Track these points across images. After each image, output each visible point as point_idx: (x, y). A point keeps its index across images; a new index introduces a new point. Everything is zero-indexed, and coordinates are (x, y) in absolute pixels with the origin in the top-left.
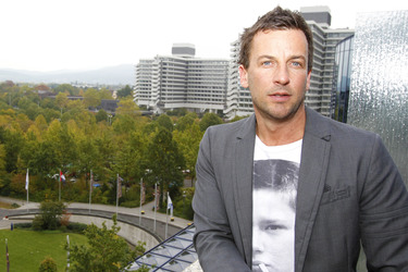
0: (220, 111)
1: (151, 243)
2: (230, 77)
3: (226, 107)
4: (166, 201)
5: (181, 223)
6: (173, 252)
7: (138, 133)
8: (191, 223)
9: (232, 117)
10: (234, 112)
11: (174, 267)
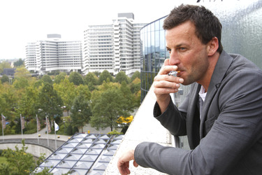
0: (79, 70)
1: (48, 153)
2: (83, 50)
3: (82, 67)
4: (54, 127)
5: (64, 138)
6: (62, 156)
7: (31, 87)
8: (70, 137)
9: (86, 73)
10: (88, 70)
11: (64, 165)
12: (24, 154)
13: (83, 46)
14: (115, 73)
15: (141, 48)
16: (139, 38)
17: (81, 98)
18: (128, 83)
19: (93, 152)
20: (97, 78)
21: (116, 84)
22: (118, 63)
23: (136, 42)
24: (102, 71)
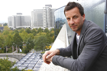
0: (30, 28)
1: (17, 60)
2: (31, 19)
3: (31, 26)
4: (19, 50)
5: (24, 55)
6: (23, 62)
7: (10, 34)
8: (26, 54)
9: (32, 29)
10: (33, 28)
11: (23, 65)
12: (7, 61)
13: (31, 18)
14: (44, 29)
15: (54, 19)
16: (54, 15)
17: (30, 39)
18: (49, 33)
19: (35, 60)
20: (37, 31)
21: (44, 33)
22: (45, 25)
23: (52, 16)
24: (39, 28)
